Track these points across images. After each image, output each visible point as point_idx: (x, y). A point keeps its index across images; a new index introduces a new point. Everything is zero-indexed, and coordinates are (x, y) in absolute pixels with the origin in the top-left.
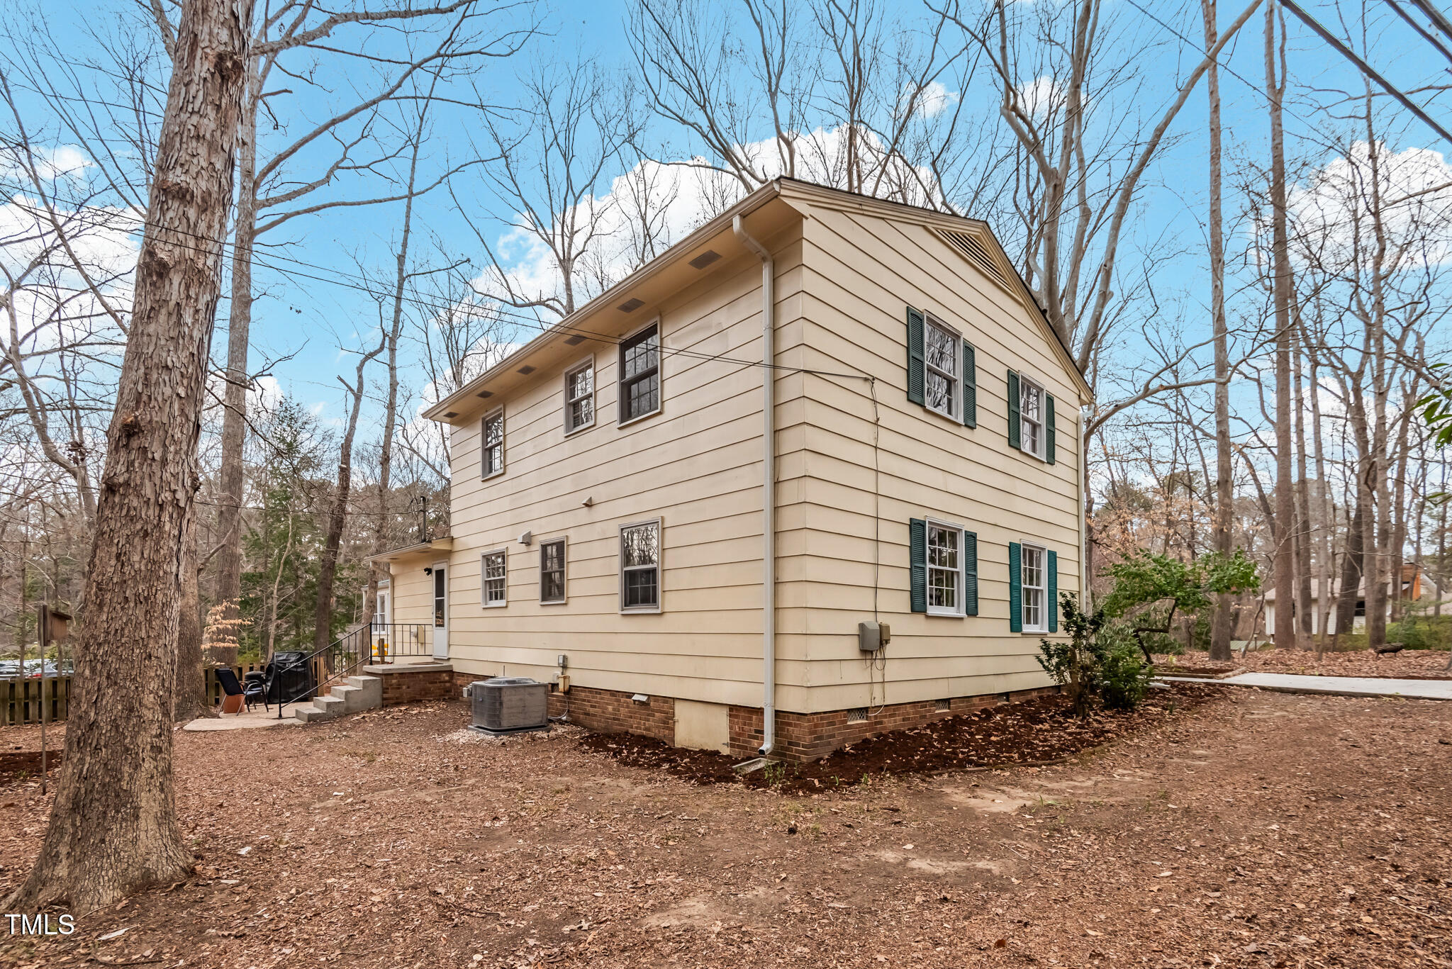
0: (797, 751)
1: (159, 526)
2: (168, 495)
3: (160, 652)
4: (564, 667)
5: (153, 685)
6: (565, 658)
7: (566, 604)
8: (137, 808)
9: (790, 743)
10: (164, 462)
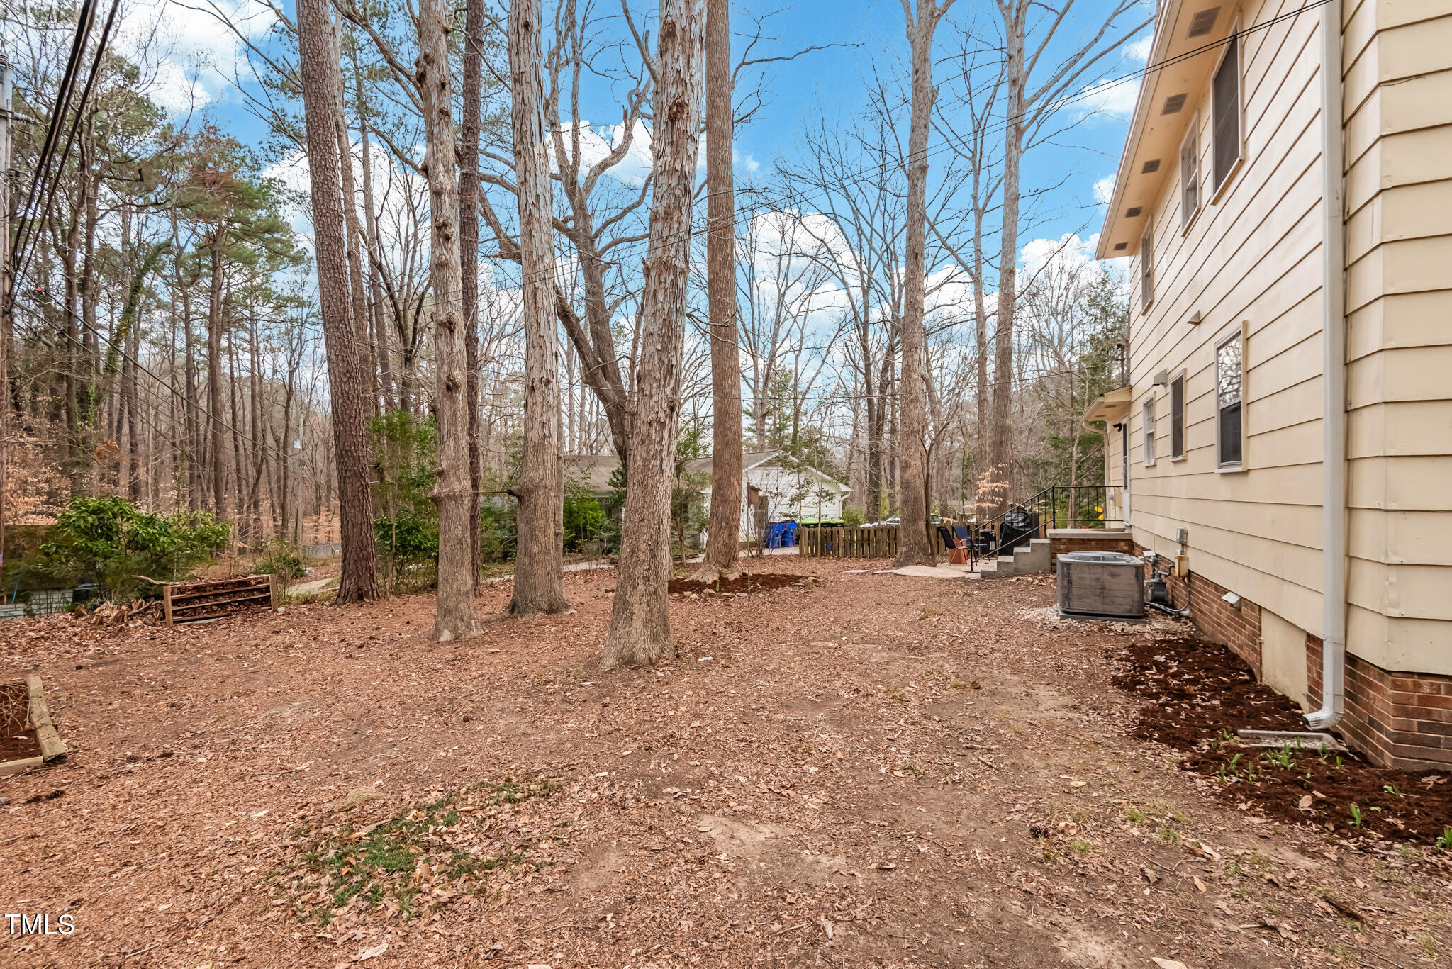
0: (1379, 740)
1: (649, 436)
2: (654, 416)
3: (650, 517)
4: (1184, 544)
5: (646, 537)
6: (1183, 533)
7: (1184, 461)
8: (632, 613)
9: (1371, 722)
10: (651, 395)
